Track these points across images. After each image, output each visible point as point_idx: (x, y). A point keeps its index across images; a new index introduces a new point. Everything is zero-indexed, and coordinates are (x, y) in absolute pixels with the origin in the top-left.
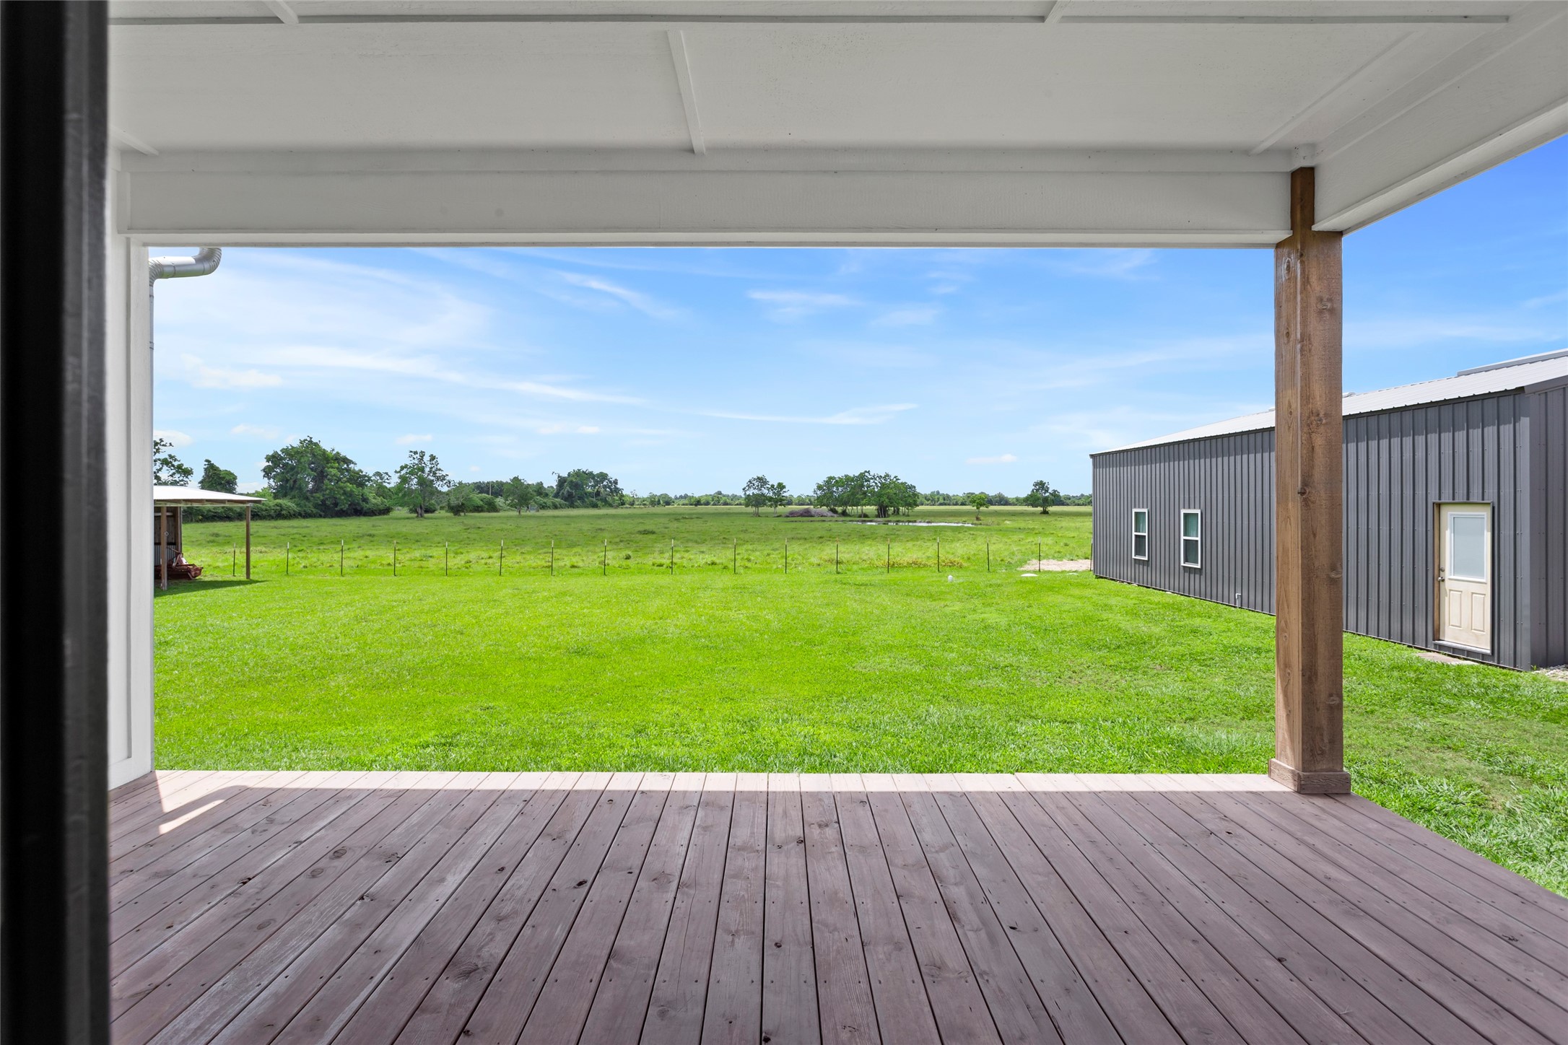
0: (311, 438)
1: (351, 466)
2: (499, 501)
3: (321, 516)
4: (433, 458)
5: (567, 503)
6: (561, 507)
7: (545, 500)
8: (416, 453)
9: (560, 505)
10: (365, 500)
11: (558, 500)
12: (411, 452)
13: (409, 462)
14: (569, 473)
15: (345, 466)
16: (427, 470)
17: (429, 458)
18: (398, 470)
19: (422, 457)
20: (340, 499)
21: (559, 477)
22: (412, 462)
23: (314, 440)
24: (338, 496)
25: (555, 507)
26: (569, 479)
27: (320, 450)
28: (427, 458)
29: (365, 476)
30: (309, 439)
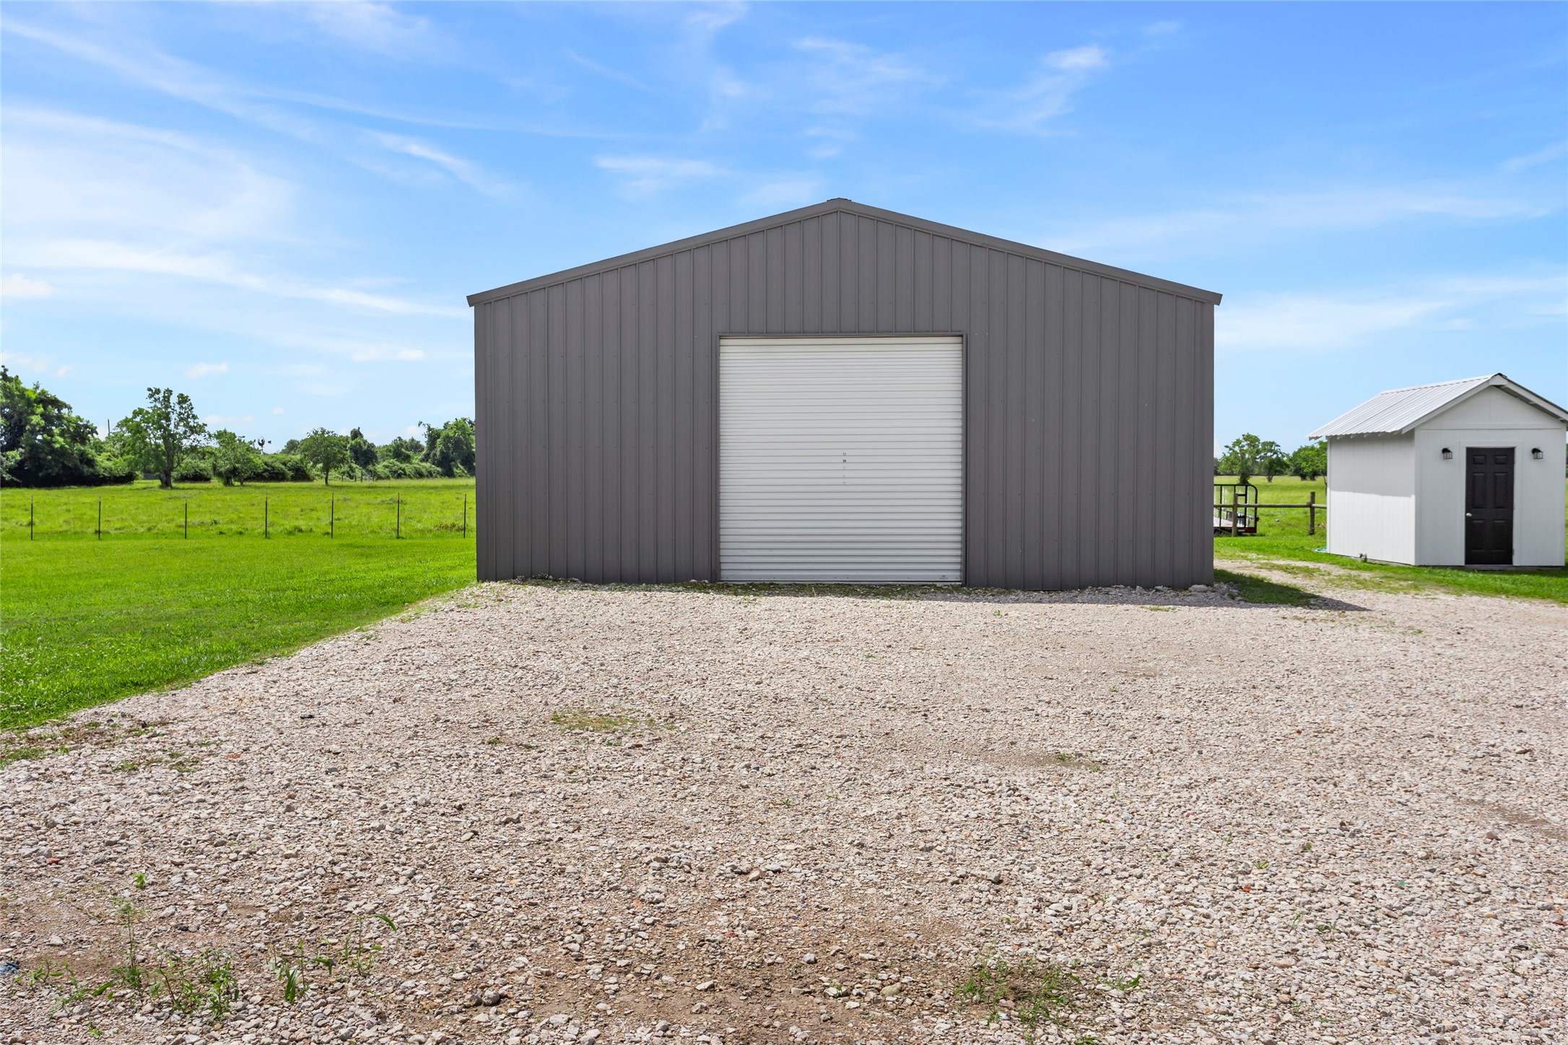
1: (65, 411)
3: (18, 485)
4: (183, 399)
5: (439, 469)
6: (430, 475)
7: (403, 466)
8: (158, 391)
9: (430, 472)
10: (91, 463)
11: (427, 465)
12: (151, 390)
13: (147, 405)
14: (446, 424)
15: (56, 411)
16: (174, 417)
17: (178, 400)
18: (131, 417)
19: (167, 399)
20: (45, 460)
21: (429, 429)
22: (151, 405)
24: (42, 456)
25: (420, 475)
26: (446, 433)
28: (174, 399)
29: (86, 426)
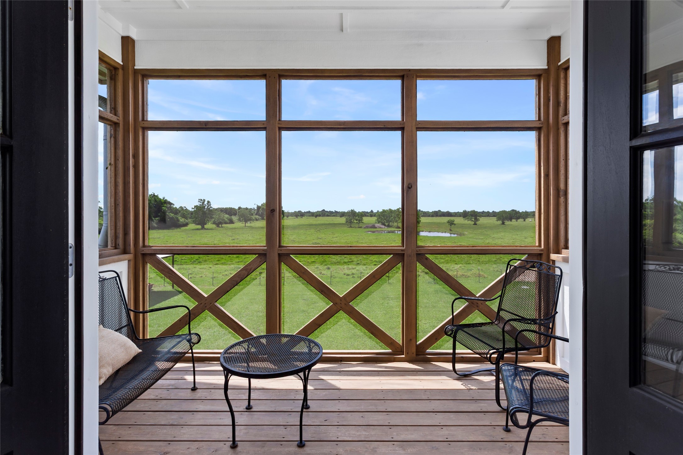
0: (154, 193)
1: (172, 206)
2: (234, 218)
4: (208, 202)
8: (201, 200)
9: (259, 219)
10: (178, 220)
12: (199, 199)
13: (198, 204)
15: (170, 206)
16: (206, 208)
17: (207, 202)
18: (193, 208)
19: (204, 203)
21: (257, 206)
22: (200, 204)
23: (156, 194)
24: (166, 218)
26: (262, 207)
27: (158, 199)
28: (206, 203)
30: (153, 194)
